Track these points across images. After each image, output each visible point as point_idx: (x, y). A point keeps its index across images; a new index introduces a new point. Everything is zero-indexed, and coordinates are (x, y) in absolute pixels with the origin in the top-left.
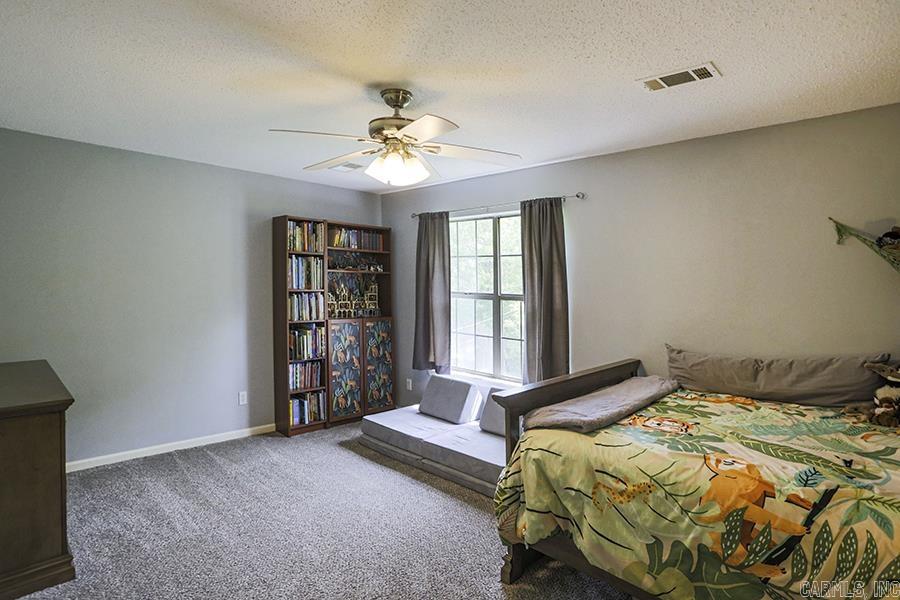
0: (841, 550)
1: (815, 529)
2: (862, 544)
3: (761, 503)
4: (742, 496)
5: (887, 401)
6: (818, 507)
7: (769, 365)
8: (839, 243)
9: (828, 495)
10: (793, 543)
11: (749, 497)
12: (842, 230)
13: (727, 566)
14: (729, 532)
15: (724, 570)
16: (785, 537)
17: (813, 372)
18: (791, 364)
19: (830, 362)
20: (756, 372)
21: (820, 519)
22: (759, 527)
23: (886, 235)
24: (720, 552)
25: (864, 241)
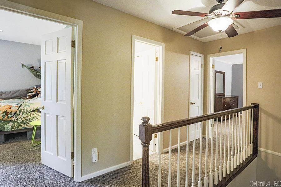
0: (23, 111)
1: (19, 110)
2: (26, 109)
3: (10, 109)
4: (6, 109)
5: (29, 96)
6: (19, 107)
7: (5, 92)
8: (22, 68)
9: (21, 105)
10: (16, 113)
11: (8, 108)
12: (23, 65)
13: (3, 121)
14: (3, 115)
15: (2, 122)
16: (14, 112)
17: (16, 92)
18: (11, 92)
19: (19, 90)
20: (2, 94)
21: (20, 108)
22: (10, 112)
23: (31, 67)
24: (2, 119)
25: (27, 68)
